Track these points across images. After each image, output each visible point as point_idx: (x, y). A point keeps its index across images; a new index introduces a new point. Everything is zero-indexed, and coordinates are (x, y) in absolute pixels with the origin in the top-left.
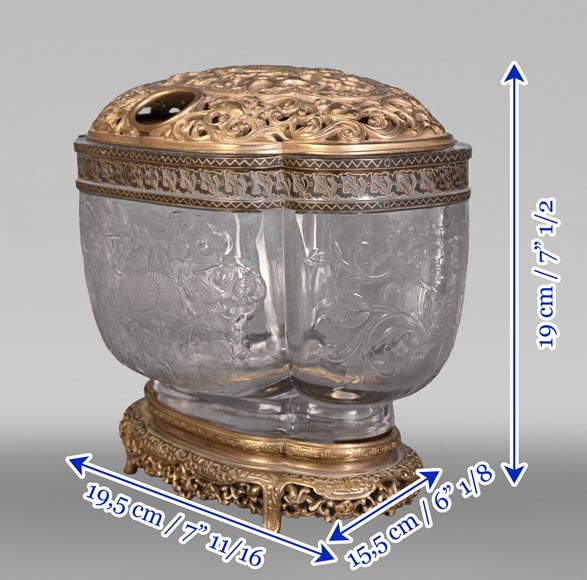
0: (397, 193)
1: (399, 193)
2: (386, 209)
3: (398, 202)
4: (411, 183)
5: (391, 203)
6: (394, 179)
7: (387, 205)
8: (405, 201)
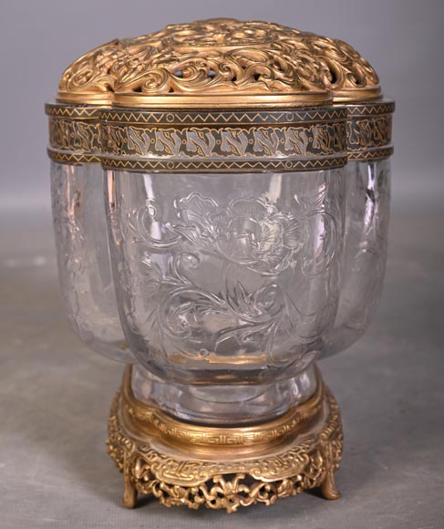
0: (187, 153)
1: (191, 154)
2: (171, 170)
3: (186, 164)
4: (207, 142)
5: (176, 164)
6: (183, 137)
7: (171, 165)
8: (197, 163)
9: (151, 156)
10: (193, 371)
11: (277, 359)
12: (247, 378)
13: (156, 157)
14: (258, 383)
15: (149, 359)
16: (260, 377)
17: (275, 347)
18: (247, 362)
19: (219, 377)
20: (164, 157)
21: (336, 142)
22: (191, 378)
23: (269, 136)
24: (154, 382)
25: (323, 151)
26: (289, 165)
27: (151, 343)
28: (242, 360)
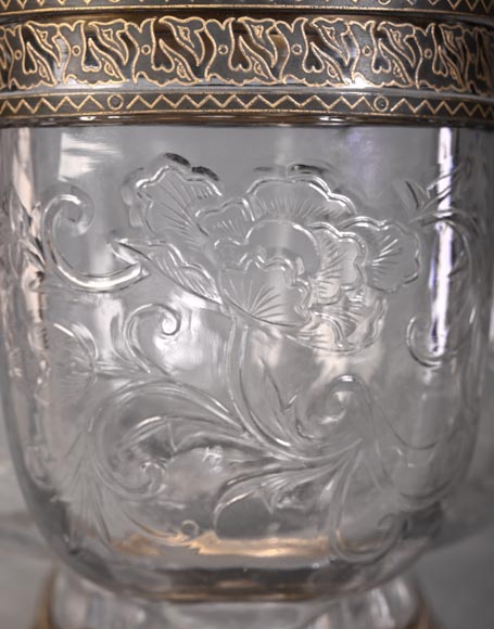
0: (152, 75)
1: (161, 77)
2: (115, 112)
3: (150, 98)
7: (116, 102)
8: (174, 97)
9: (72, 84)
10: (171, 572)
11: (349, 545)
12: (282, 586)
13: (84, 85)
14: (304, 597)
15: (73, 545)
16: (310, 586)
17: (346, 520)
18: (283, 552)
19: (226, 585)
20: (100, 85)
21: (481, 71)
22: (165, 585)
23: (338, 38)
24: (92, 596)
25: (455, 83)
26: (381, 104)
27: (75, 509)
28: (272, 550)
